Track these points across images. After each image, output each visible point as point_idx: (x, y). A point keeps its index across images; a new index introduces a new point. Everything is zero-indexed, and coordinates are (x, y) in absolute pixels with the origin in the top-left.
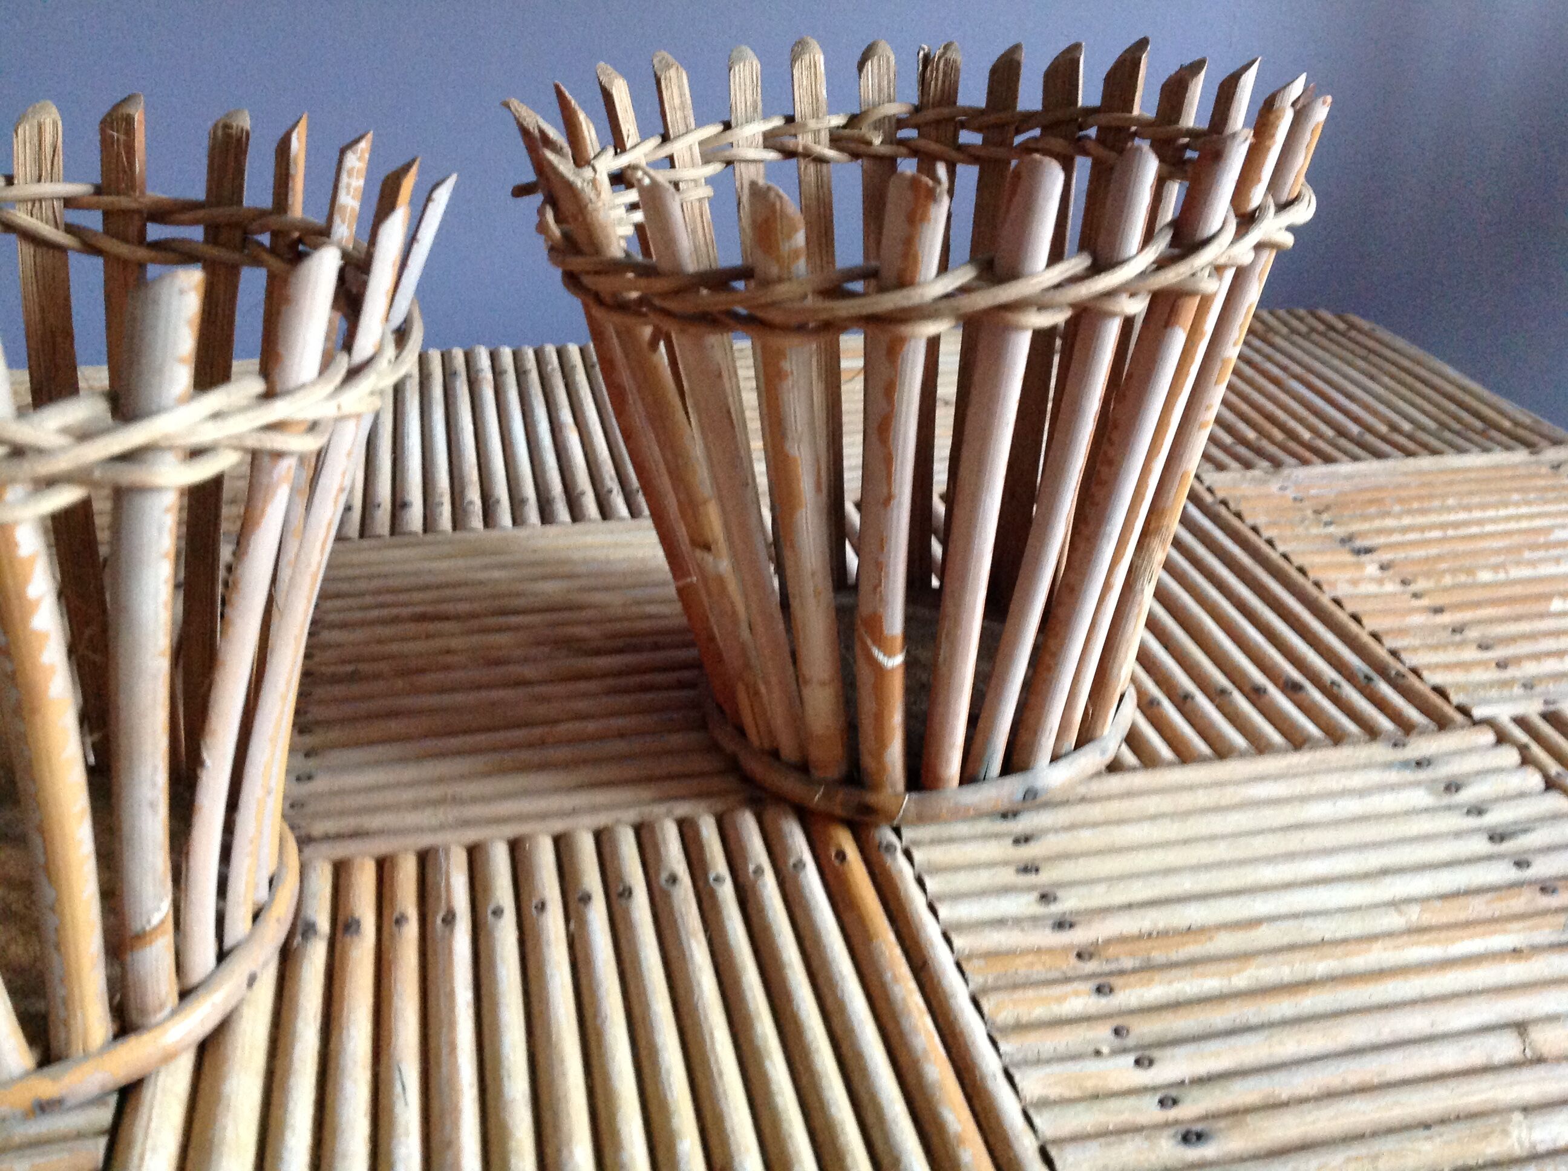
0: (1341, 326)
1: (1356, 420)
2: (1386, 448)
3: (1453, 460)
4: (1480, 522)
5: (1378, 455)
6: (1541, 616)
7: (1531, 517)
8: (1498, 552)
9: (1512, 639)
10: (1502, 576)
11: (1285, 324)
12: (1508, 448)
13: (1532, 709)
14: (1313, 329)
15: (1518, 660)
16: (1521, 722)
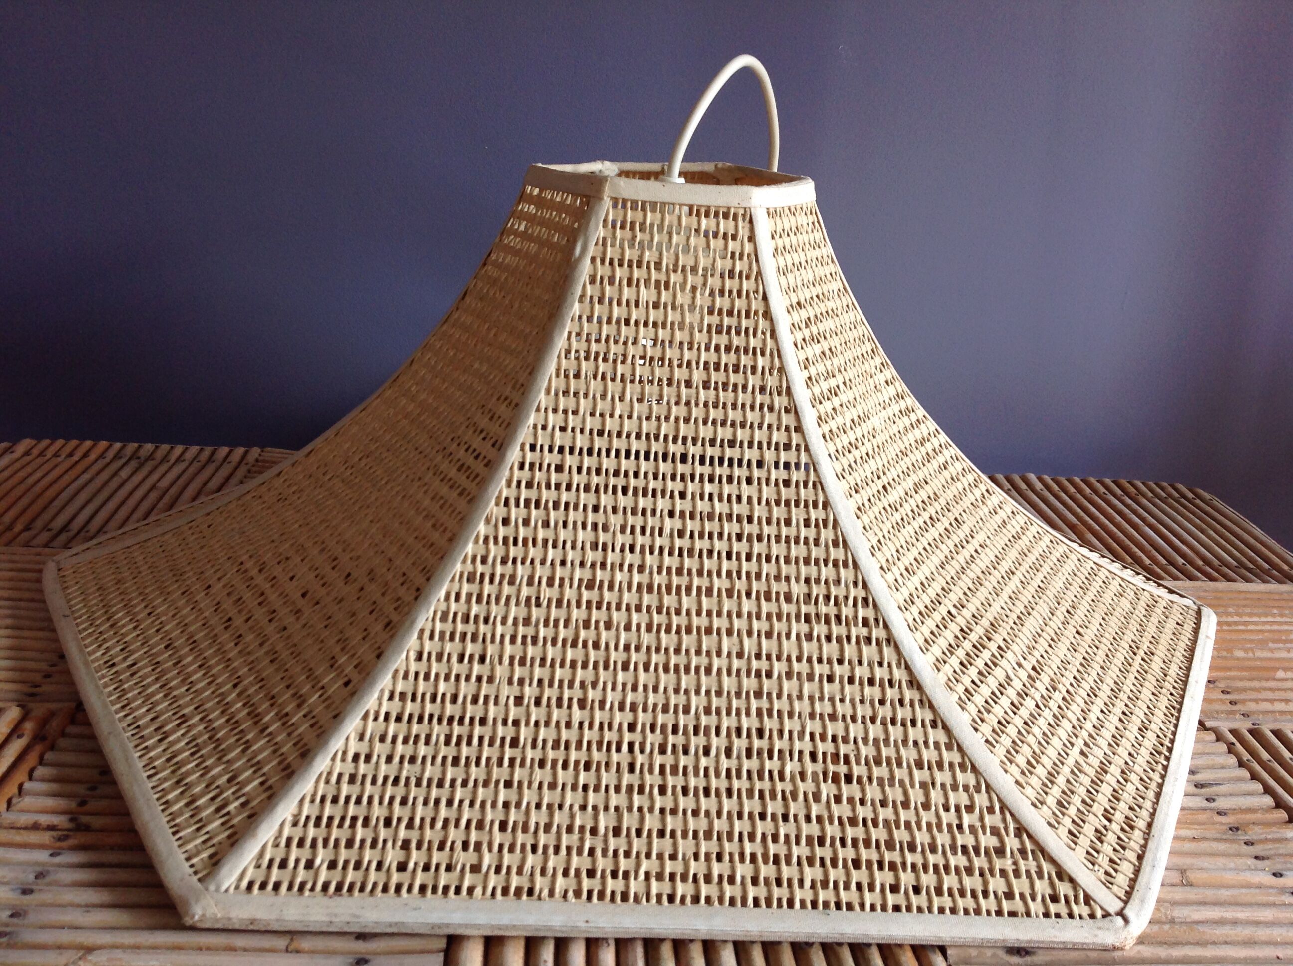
0: (1190, 496)
1: (1183, 556)
2: (1199, 575)
3: (1242, 586)
4: (1245, 623)
5: (1191, 578)
6: (1267, 679)
7: (1281, 623)
8: (1251, 641)
9: (1245, 690)
10: (1250, 655)
11: (1152, 491)
12: (1280, 582)
13: (1243, 726)
14: (1170, 496)
15: (1244, 701)
16: (1233, 732)
